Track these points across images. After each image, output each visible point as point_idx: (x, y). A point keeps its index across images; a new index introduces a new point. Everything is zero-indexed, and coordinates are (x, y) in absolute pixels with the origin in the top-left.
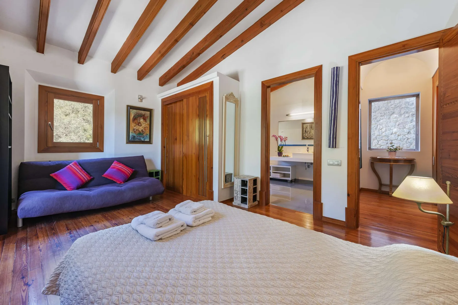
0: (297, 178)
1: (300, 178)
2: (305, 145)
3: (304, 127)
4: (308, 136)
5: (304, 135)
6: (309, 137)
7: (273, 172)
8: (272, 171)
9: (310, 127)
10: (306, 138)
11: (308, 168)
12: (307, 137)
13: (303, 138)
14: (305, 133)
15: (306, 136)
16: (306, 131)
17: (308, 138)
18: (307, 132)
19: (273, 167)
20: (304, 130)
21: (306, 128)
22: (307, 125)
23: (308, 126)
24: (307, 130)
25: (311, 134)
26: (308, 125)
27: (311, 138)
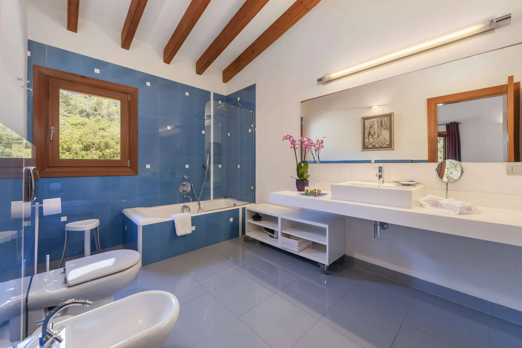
0: (348, 254)
1: (357, 256)
2: (369, 162)
3: (366, 125)
4: (373, 142)
5: (367, 141)
6: (378, 144)
7: (284, 232)
8: (281, 230)
9: (379, 124)
10: (370, 146)
11: (382, 230)
12: (373, 144)
13: (365, 147)
14: (369, 136)
15: (371, 144)
16: (370, 133)
17: (374, 148)
18: (372, 136)
19: (282, 219)
20: (367, 131)
21: (371, 127)
22: (373, 122)
23: (375, 122)
24: (372, 131)
25: (381, 138)
26: (374, 120)
27: (381, 146)
